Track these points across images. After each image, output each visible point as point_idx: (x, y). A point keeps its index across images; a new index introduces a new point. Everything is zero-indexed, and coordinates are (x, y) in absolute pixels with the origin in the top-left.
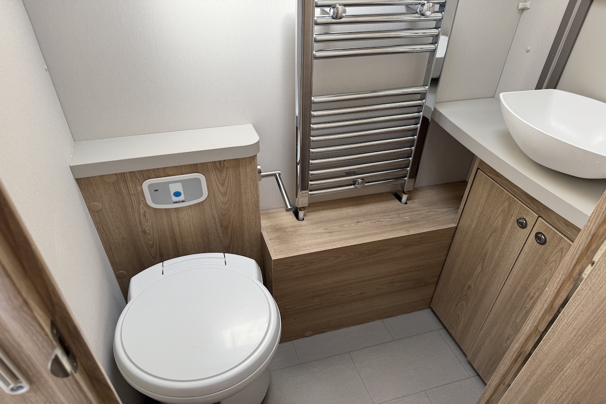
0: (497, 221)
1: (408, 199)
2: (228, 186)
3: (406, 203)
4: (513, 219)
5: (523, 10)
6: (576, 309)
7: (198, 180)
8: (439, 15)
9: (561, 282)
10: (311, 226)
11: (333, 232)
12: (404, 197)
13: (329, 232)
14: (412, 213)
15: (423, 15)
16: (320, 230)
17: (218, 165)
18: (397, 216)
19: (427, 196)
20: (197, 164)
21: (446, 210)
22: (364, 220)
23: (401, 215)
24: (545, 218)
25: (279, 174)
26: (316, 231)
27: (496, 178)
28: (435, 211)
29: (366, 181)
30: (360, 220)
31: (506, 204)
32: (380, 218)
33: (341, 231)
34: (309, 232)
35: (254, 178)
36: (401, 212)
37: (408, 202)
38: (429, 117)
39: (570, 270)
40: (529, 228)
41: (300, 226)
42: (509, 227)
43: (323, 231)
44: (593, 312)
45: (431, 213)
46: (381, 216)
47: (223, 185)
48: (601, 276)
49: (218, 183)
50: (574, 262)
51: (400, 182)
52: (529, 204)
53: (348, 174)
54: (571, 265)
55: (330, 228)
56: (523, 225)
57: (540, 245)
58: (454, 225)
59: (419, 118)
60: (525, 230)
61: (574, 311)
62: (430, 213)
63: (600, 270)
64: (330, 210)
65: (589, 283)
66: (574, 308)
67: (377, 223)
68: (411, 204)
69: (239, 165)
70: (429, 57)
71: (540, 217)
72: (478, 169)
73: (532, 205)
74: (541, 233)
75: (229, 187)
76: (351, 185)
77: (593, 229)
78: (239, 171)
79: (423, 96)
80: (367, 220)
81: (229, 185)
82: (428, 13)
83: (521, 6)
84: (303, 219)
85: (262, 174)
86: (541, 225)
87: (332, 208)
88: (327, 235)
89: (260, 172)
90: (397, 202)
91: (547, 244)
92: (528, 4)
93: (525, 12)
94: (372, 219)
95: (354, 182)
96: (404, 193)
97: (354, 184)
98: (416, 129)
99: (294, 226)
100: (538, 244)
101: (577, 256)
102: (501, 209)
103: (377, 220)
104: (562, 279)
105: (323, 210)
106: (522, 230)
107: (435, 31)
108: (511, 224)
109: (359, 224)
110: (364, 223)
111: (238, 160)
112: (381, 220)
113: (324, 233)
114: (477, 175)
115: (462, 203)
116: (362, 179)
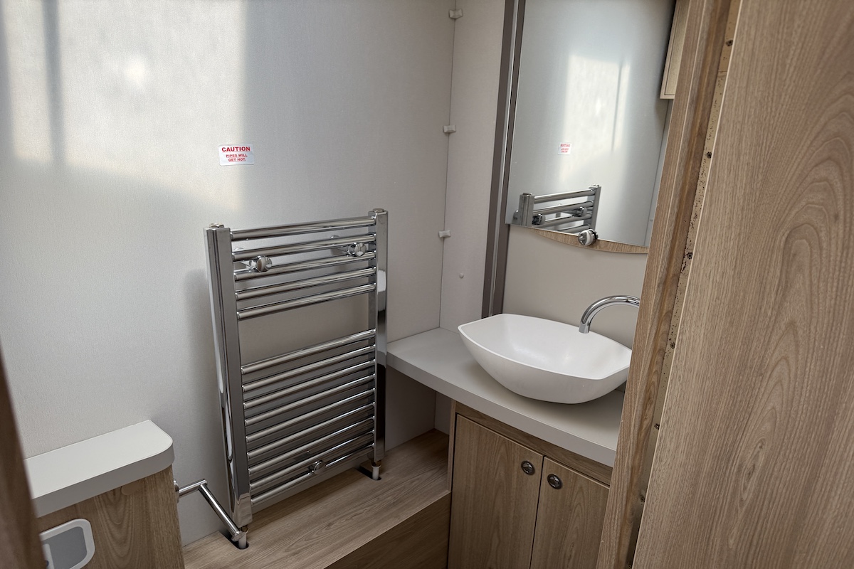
0: (498, 474)
1: (381, 472)
2: (128, 526)
3: (379, 479)
4: (517, 465)
5: (444, 238)
6: (646, 554)
7: (79, 531)
8: (371, 255)
9: (619, 528)
10: (264, 552)
11: (299, 551)
12: (376, 471)
13: (294, 554)
14: (392, 490)
15: (355, 256)
16: (280, 555)
17: (111, 497)
18: (375, 500)
19: (402, 462)
20: (75, 505)
21: (429, 474)
22: (335, 518)
23: (381, 497)
24: (551, 456)
25: (205, 485)
26: (274, 558)
27: (481, 421)
28: (418, 479)
29: (325, 461)
30: (331, 521)
31: (503, 449)
32: (355, 509)
33: (311, 546)
34: (265, 563)
35: (169, 502)
36: (379, 492)
37: (382, 476)
38: (383, 364)
39: (623, 512)
40: (538, 472)
41: (247, 558)
42: (515, 477)
43: (286, 554)
44: (664, 552)
45: (415, 483)
46: (356, 506)
47: (119, 527)
48: (657, 510)
49: (111, 526)
50: (624, 503)
51: (367, 451)
52: (528, 444)
53: (298, 458)
54: (622, 506)
55: (294, 547)
56: (531, 471)
57: (557, 490)
58: (447, 492)
59: (372, 366)
60: (534, 476)
61: (646, 557)
62: (413, 484)
63: (653, 503)
64: (283, 519)
65: (649, 521)
66: (644, 554)
67: (354, 518)
68: (386, 478)
69: (145, 487)
70: (369, 298)
71: (545, 456)
72: (456, 414)
73: (532, 444)
74: (553, 475)
75: (130, 528)
76: (306, 473)
77: (630, 462)
78: (146, 497)
79: (372, 341)
80: (340, 518)
81: (130, 524)
82: (360, 253)
83: (442, 234)
84: (247, 546)
85: (181, 491)
86: (550, 466)
87: (284, 515)
88: (293, 558)
89: (177, 489)
90: (367, 480)
91: (564, 487)
92: (448, 232)
93: (446, 240)
94: (347, 514)
95: (310, 468)
96: (375, 465)
97: (310, 471)
98: (373, 380)
99: (238, 561)
100: (554, 489)
101: (625, 495)
102: (499, 456)
103: (353, 514)
104: (619, 524)
105: (272, 521)
106: (531, 477)
107: (370, 271)
108: (516, 473)
109: (332, 527)
110: (337, 524)
111: (143, 480)
112: (359, 512)
113: (286, 557)
114: (457, 421)
115: (449, 460)
116: (320, 460)
